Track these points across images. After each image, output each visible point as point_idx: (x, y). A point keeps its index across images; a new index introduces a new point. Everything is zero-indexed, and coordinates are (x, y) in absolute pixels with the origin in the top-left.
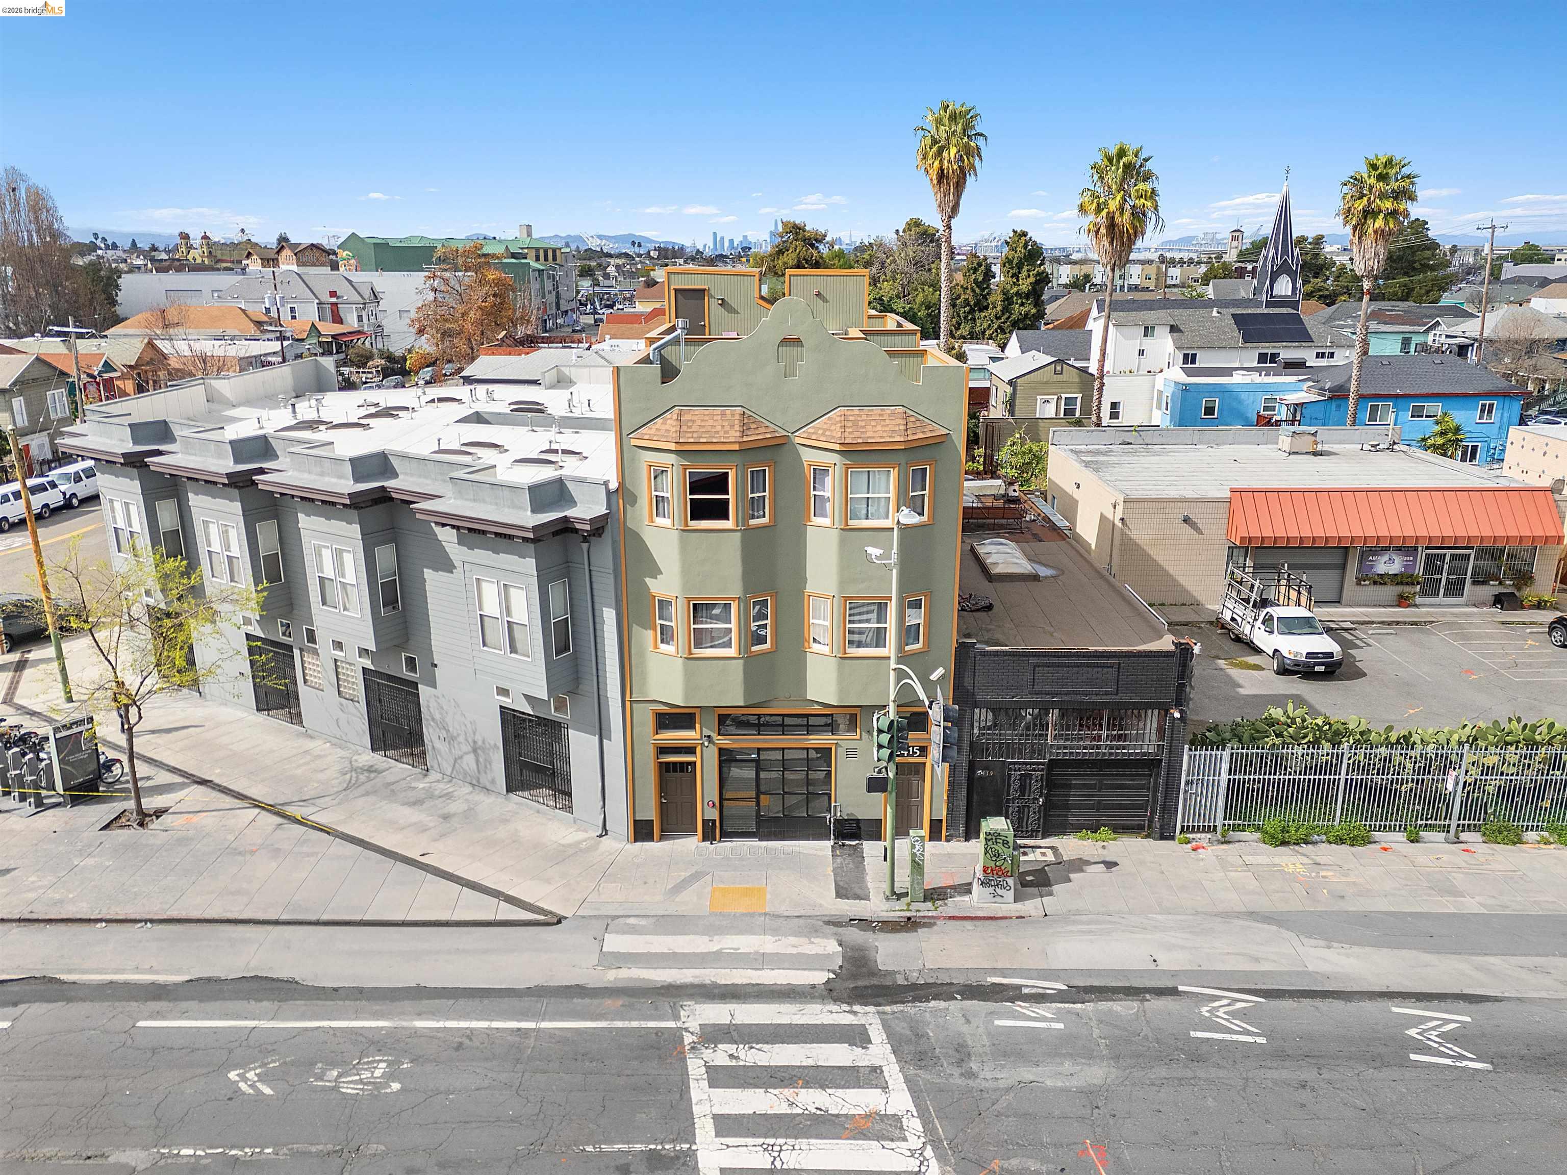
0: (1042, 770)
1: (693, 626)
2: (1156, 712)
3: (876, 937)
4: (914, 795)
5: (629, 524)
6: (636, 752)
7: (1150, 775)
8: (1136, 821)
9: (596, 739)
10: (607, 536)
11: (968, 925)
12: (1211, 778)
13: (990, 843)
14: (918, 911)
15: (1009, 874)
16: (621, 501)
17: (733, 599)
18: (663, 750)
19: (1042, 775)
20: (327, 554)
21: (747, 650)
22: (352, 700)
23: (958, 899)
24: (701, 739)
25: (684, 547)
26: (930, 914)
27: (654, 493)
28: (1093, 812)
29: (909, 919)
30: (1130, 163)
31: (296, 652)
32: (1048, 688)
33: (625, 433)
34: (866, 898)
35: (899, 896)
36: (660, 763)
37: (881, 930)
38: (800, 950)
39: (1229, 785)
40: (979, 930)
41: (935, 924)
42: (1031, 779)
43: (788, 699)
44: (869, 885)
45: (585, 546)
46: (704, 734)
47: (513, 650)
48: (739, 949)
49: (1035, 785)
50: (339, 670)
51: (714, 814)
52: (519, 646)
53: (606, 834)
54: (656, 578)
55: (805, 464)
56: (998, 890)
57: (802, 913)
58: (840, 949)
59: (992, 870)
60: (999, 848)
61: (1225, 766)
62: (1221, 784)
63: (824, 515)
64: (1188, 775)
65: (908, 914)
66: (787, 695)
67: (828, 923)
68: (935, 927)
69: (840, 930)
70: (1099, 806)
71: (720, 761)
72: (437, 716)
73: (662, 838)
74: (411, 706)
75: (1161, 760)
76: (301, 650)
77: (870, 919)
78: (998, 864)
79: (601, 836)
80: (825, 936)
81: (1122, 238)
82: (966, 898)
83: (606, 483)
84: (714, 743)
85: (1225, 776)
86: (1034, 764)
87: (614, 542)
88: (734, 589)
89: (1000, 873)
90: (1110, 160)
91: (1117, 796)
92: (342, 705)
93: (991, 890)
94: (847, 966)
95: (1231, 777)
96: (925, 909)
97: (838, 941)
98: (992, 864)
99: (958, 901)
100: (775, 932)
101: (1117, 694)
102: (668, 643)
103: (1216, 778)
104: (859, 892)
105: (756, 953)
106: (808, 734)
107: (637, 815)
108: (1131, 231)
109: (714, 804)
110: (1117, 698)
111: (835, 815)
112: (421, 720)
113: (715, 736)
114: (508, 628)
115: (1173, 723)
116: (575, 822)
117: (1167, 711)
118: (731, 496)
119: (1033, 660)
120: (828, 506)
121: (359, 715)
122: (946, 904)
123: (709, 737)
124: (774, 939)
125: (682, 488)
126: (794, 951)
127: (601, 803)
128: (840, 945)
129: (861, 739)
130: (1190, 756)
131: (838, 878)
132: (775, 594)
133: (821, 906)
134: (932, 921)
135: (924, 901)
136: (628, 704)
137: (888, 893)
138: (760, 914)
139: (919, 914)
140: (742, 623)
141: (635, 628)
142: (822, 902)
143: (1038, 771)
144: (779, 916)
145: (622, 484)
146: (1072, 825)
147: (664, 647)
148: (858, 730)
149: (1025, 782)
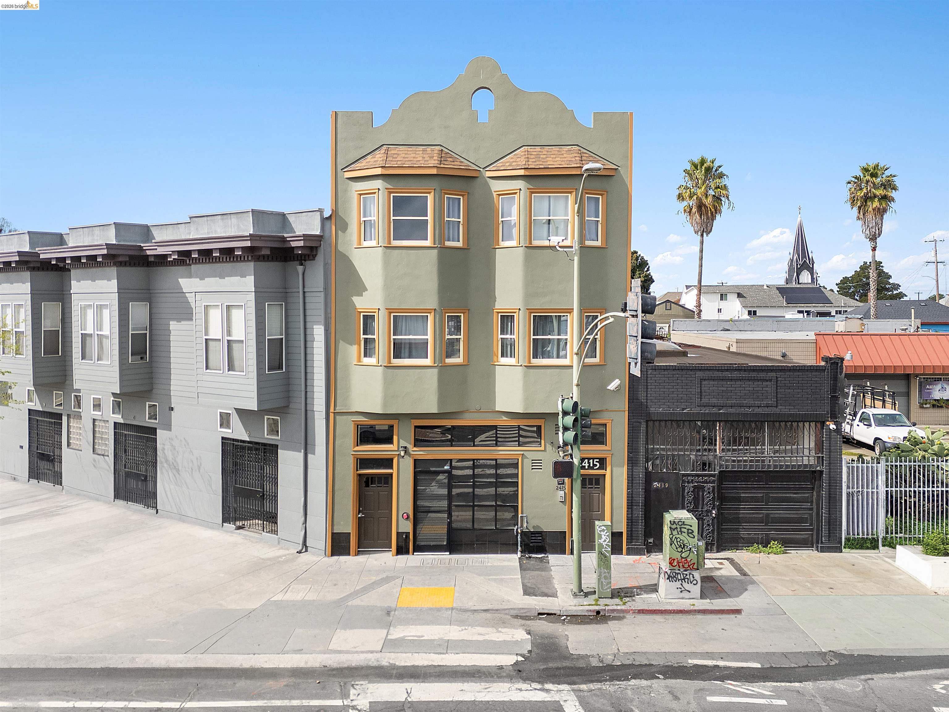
0: (713, 482)
1: (393, 337)
2: (813, 424)
3: (565, 627)
4: (596, 508)
5: (340, 248)
6: (337, 464)
7: (813, 489)
8: (803, 535)
9: (300, 455)
10: (320, 257)
11: (658, 618)
12: (870, 490)
13: (675, 533)
14: (606, 605)
15: (695, 567)
16: (334, 227)
17: (429, 311)
18: (363, 462)
19: (713, 487)
20: (90, 313)
21: (441, 360)
22: (103, 455)
23: (645, 596)
24: (398, 450)
25: (387, 263)
26: (619, 608)
27: (363, 219)
28: (762, 526)
29: (598, 612)
30: (709, 167)
31: (65, 419)
32: (714, 401)
33: (340, 167)
34: (554, 595)
35: (586, 595)
36: (360, 475)
37: (570, 622)
38: (487, 637)
39: (887, 497)
40: (670, 621)
41: (624, 618)
42: (703, 491)
43: (478, 411)
44: (556, 586)
45: (300, 269)
46: (401, 445)
47: (231, 367)
48: (422, 636)
49: (708, 497)
50: (97, 429)
51: (407, 527)
52: (236, 363)
53: (306, 551)
54: (362, 296)
55: (495, 194)
56: (686, 585)
57: (490, 607)
58: (529, 637)
59: (678, 563)
60: (684, 537)
61: (882, 479)
62: (880, 497)
63: (510, 238)
64: (848, 487)
65: (597, 608)
66: (478, 407)
67: (516, 617)
68: (625, 620)
69: (528, 622)
70: (767, 520)
71: (415, 472)
72: (170, 458)
73: (358, 553)
74: (150, 452)
75: (821, 472)
76: (69, 416)
77: (558, 613)
78: (683, 555)
79: (300, 552)
80: (513, 627)
81: (707, 214)
82: (654, 596)
83: (321, 211)
84: (410, 455)
85: (882, 489)
86: (705, 475)
87: (326, 266)
88: (432, 302)
89: (686, 566)
90: (696, 166)
91: (784, 509)
92: (94, 461)
93: (678, 584)
94: (535, 649)
95: (889, 489)
96: (615, 604)
97: (526, 630)
98: (677, 556)
99: (645, 598)
100: (461, 623)
101: (776, 407)
102: (370, 356)
103: (875, 490)
104: (546, 591)
105: (441, 639)
106: (496, 445)
107: (335, 527)
108: (713, 210)
109: (408, 517)
110: (777, 410)
111: (522, 526)
112: (156, 463)
113: (411, 447)
114: (228, 346)
115: (830, 435)
116: (279, 543)
117: (823, 423)
118: (430, 217)
119: (699, 374)
120: (515, 231)
121: (108, 468)
122: (634, 600)
123: (406, 447)
124: (460, 629)
125: (386, 210)
126: (481, 638)
127: (303, 519)
128: (529, 633)
129: (545, 450)
130: (848, 468)
131: (526, 581)
132: (466, 310)
133: (508, 601)
134: (622, 615)
135: (612, 598)
136: (332, 415)
137: (576, 590)
138: (447, 609)
139: (607, 608)
140: (437, 333)
141: (342, 345)
142: (510, 599)
143: (710, 482)
144: (466, 611)
145: (335, 212)
146: (743, 538)
147: (366, 361)
148: (543, 442)
149: (698, 495)
